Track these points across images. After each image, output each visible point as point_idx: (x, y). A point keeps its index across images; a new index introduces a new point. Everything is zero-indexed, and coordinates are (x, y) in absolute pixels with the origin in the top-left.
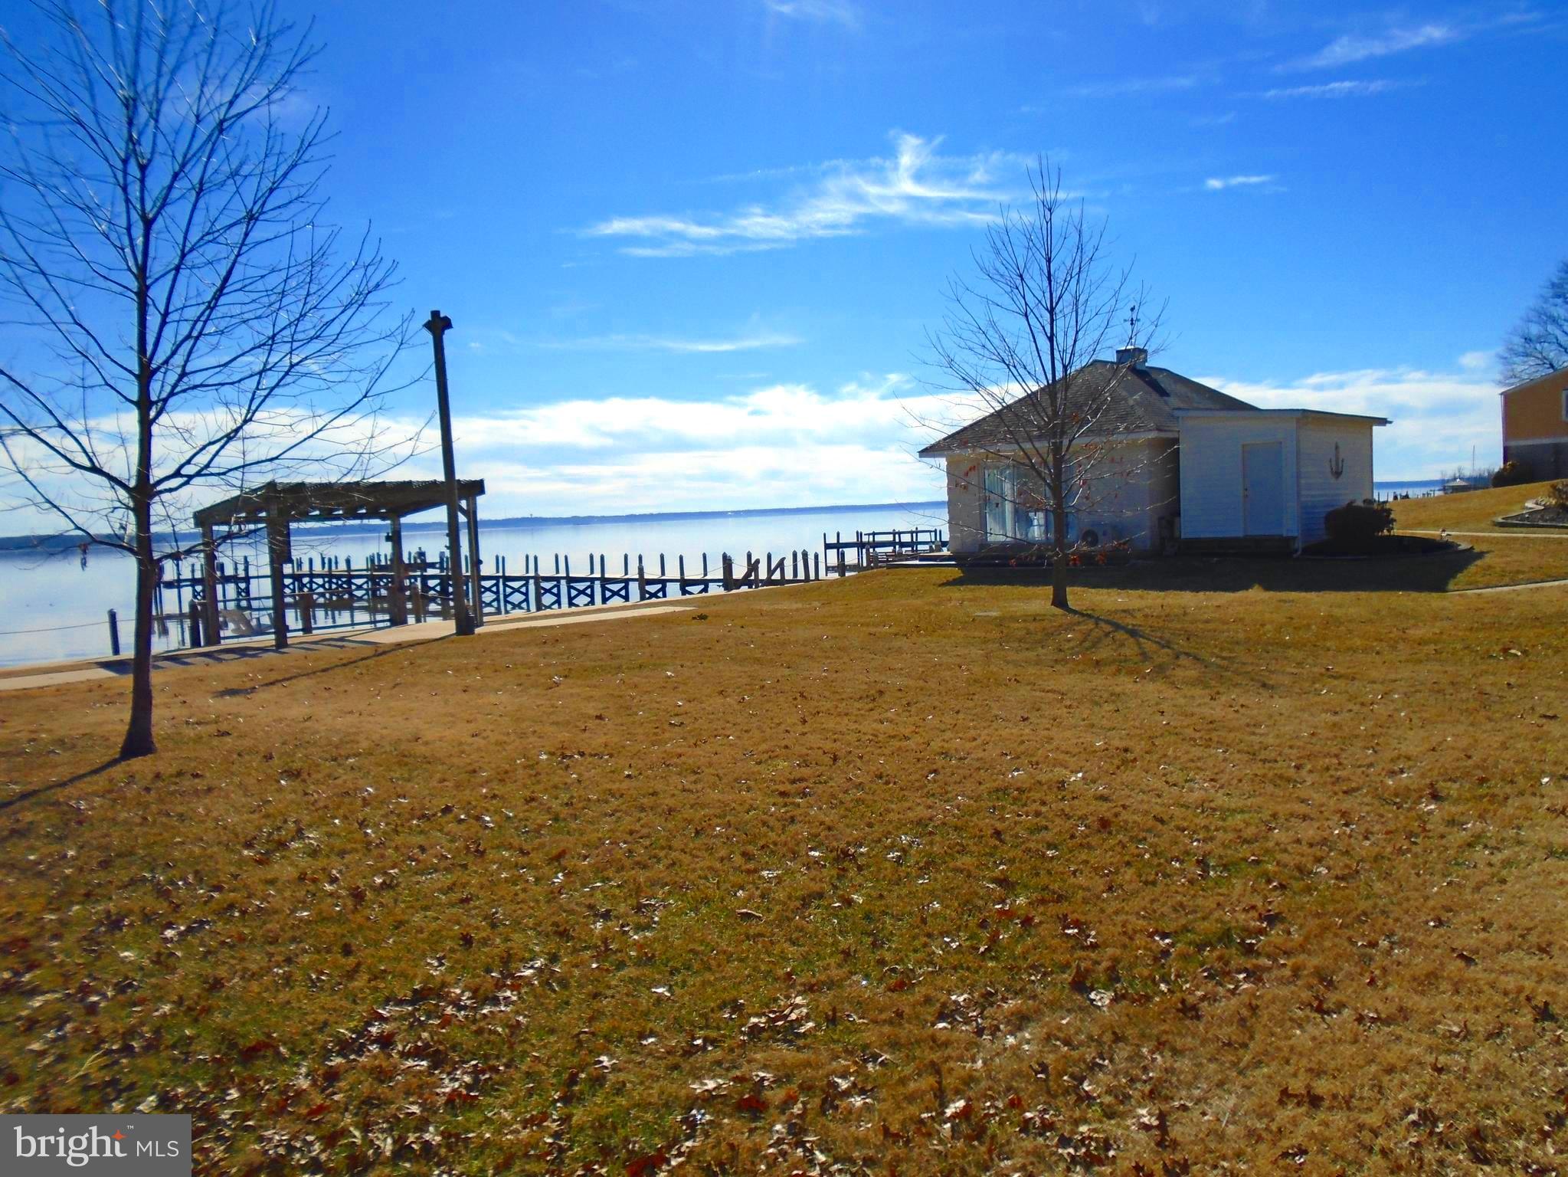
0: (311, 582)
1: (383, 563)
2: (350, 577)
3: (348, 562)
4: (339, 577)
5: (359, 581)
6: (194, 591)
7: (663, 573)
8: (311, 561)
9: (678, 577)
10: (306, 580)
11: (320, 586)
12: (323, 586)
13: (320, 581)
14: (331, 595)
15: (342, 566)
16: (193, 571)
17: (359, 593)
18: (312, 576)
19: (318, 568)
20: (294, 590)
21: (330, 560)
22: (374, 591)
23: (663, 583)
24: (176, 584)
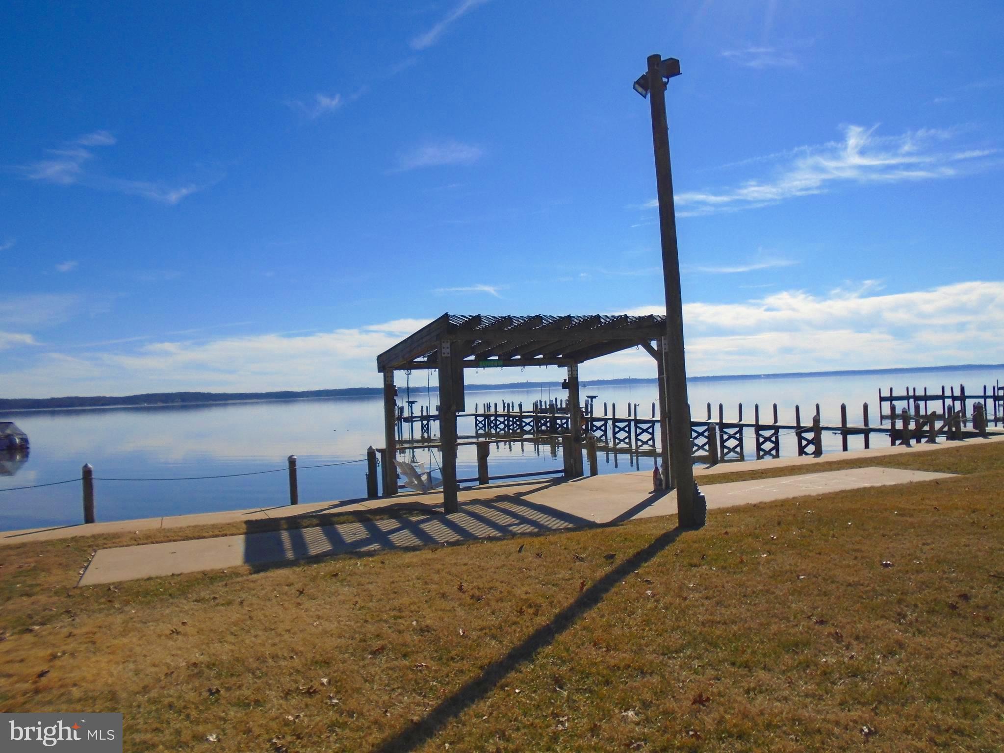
0: (496, 420)
1: (543, 407)
2: (521, 417)
3: (520, 406)
4: (514, 417)
5: (527, 420)
6: (422, 424)
7: (741, 420)
8: (496, 405)
9: (754, 423)
10: (493, 418)
11: (501, 423)
12: (503, 422)
13: (502, 419)
14: (509, 429)
15: (517, 409)
16: (422, 411)
17: (528, 428)
18: (497, 416)
19: (500, 410)
20: (484, 425)
21: (508, 405)
22: (538, 427)
23: (741, 427)
24: (410, 420)
